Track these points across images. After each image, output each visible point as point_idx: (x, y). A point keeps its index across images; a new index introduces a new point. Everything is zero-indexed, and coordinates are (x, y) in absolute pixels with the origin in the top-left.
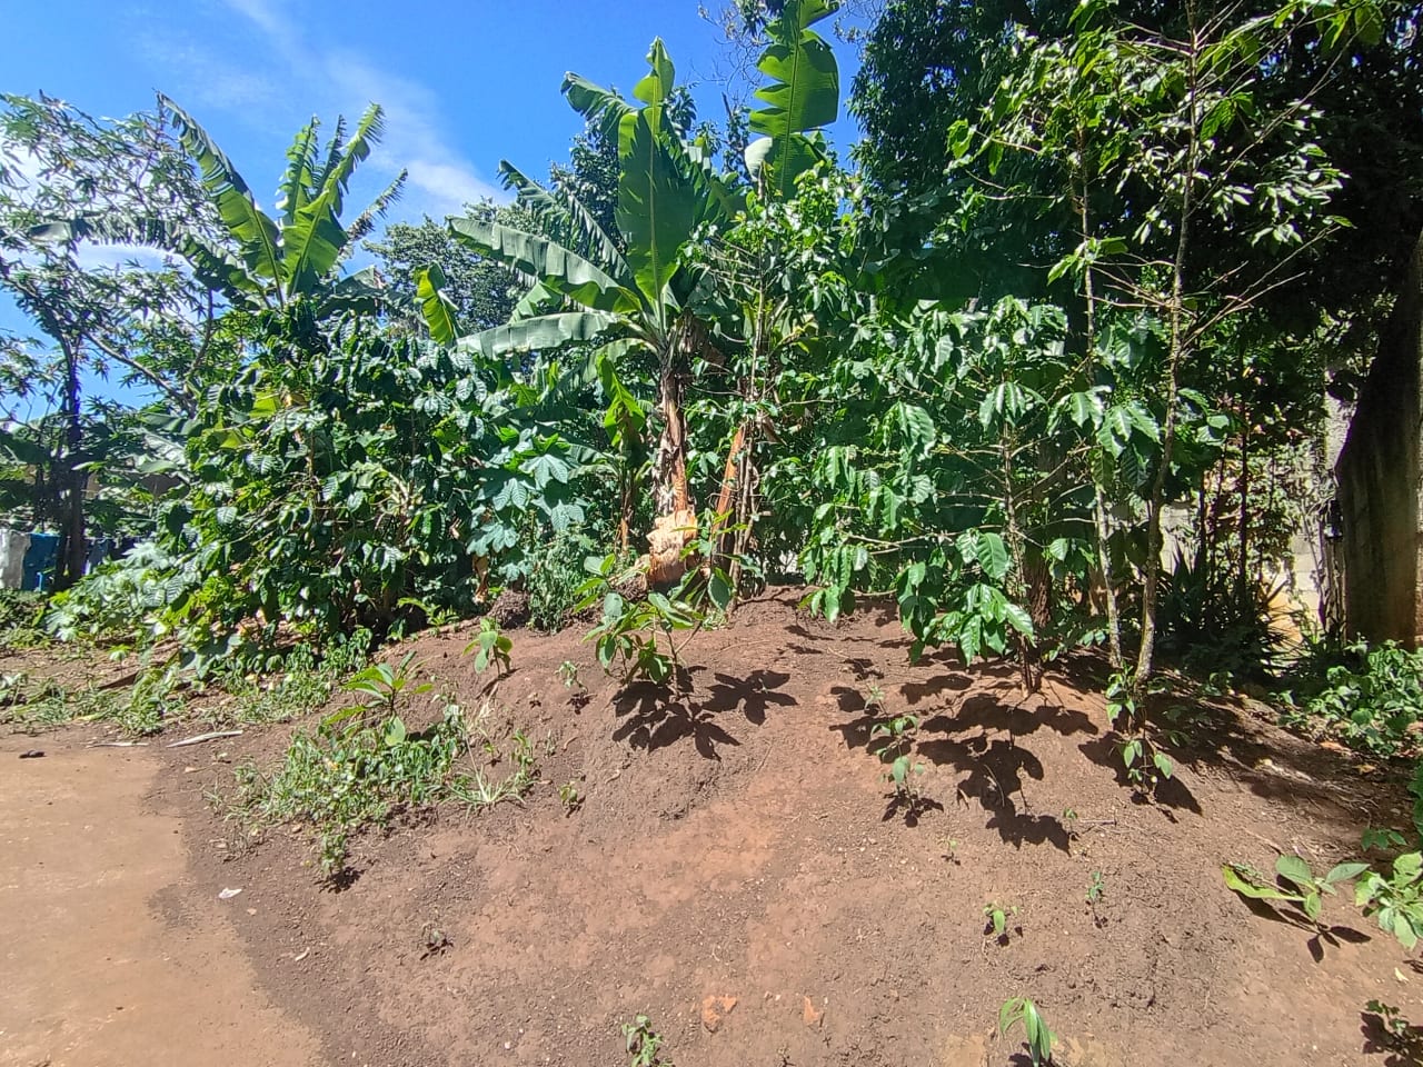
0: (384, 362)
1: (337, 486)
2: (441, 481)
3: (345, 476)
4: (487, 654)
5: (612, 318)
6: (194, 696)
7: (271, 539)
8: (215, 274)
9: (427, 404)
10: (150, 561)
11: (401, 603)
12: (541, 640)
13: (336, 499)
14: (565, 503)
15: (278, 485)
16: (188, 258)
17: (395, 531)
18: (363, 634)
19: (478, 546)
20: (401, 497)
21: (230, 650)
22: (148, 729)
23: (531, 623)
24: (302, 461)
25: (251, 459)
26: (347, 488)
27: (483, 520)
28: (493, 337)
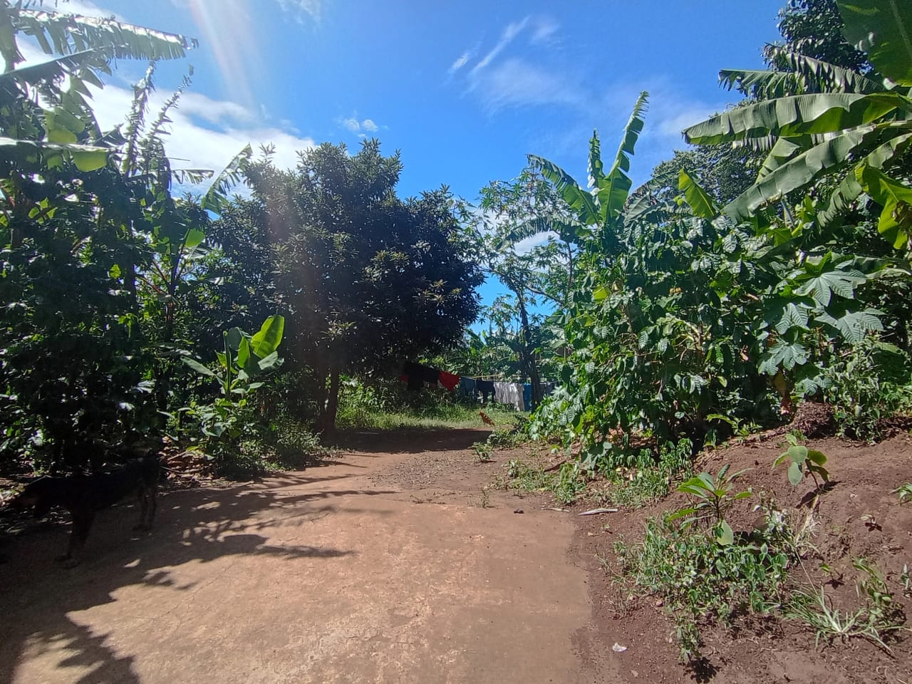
0: (663, 244)
1: (647, 337)
2: (723, 319)
3: (651, 329)
4: (800, 467)
5: (863, 130)
6: (590, 480)
7: (615, 379)
8: (570, 234)
9: (702, 264)
10: (563, 396)
11: (710, 418)
12: (857, 451)
13: (648, 346)
14: (851, 312)
15: (613, 344)
16: (555, 231)
17: (695, 362)
18: (685, 443)
19: (767, 367)
20: (694, 335)
21: (605, 452)
22: (568, 502)
23: (841, 432)
24: (625, 326)
25: (595, 331)
26: (655, 338)
27: (769, 344)
28: (746, 199)
